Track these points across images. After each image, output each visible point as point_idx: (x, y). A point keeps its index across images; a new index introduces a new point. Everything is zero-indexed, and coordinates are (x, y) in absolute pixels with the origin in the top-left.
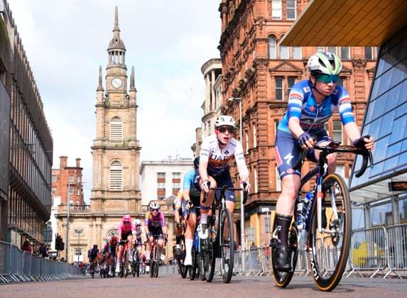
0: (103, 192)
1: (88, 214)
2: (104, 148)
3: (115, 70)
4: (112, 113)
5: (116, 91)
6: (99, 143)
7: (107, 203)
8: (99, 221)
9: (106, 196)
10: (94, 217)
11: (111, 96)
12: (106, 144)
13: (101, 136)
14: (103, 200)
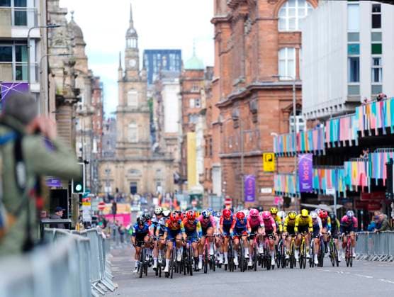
0: (124, 143)
1: (115, 159)
2: (124, 112)
3: (131, 53)
4: (129, 85)
5: (132, 69)
6: (120, 109)
7: (128, 151)
8: (121, 164)
9: (126, 146)
10: (118, 161)
11: (129, 72)
12: (125, 109)
13: (122, 103)
14: (124, 149)
